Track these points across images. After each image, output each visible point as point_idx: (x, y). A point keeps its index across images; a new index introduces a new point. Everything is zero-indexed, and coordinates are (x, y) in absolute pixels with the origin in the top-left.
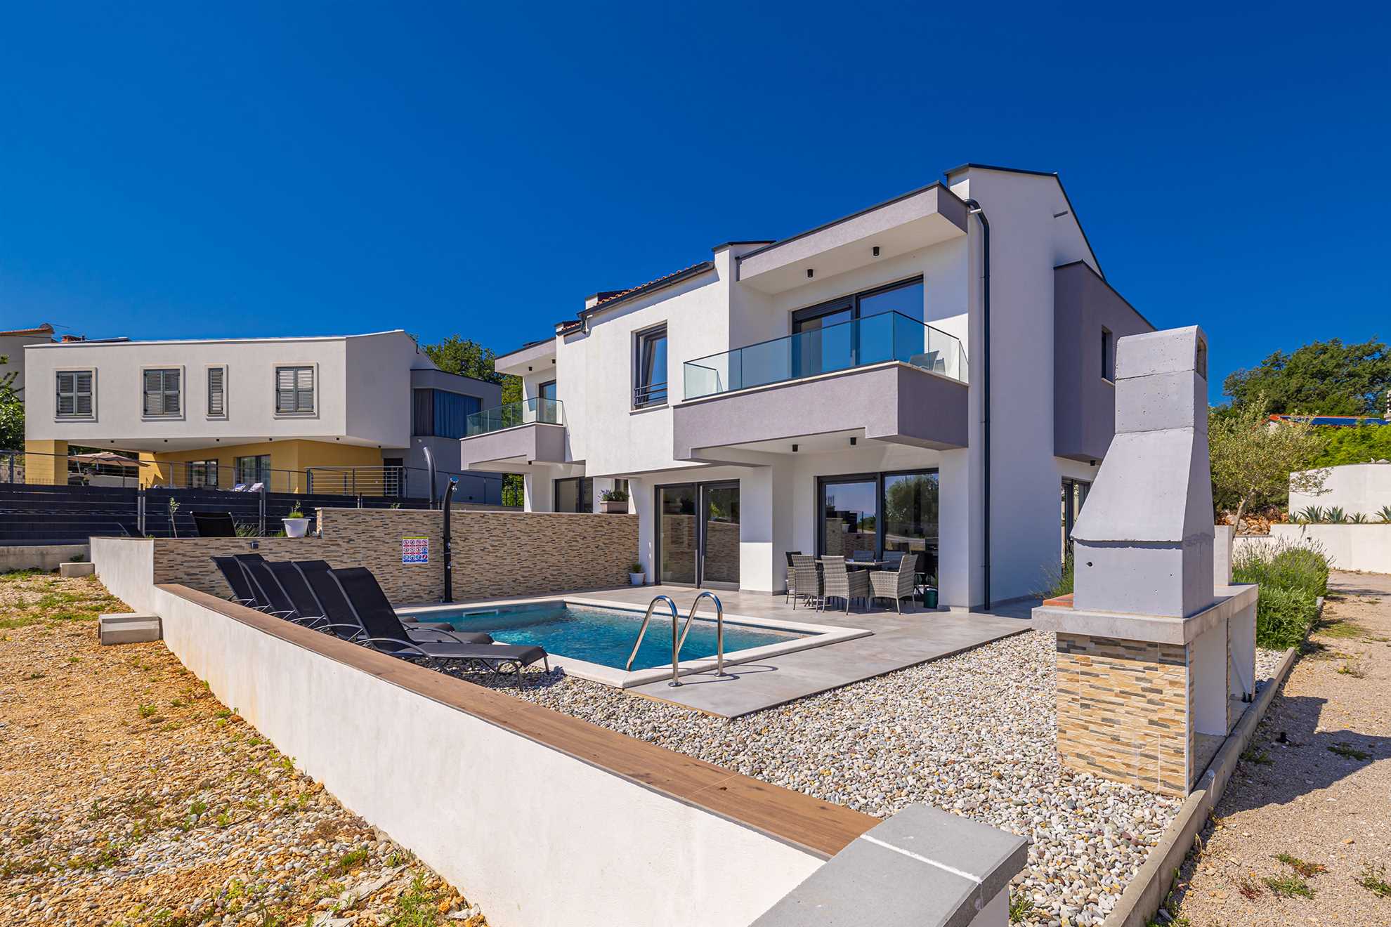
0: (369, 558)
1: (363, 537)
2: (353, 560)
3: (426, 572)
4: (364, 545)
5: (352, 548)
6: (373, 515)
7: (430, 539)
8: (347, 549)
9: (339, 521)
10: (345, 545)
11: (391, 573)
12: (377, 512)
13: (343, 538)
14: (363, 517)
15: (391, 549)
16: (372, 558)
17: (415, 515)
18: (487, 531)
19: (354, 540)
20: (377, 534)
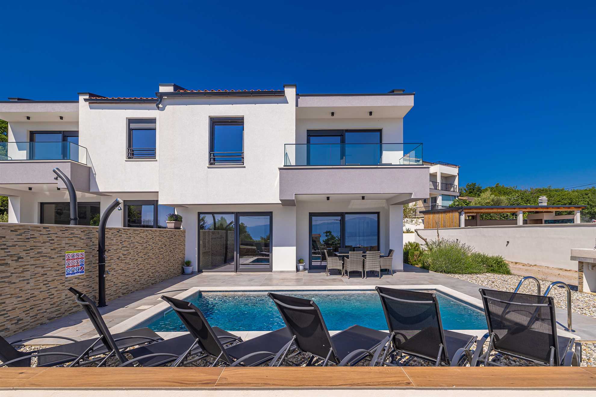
0: (37, 276)
1: (32, 254)
2: (22, 279)
3: (83, 282)
4: (32, 262)
5: (21, 266)
6: (40, 231)
7: (85, 252)
8: (15, 269)
9: (7, 237)
10: (14, 264)
11: (56, 288)
12: (44, 228)
13: (11, 256)
14: (32, 233)
15: (56, 264)
16: (40, 275)
17: (75, 231)
18: (121, 243)
19: (22, 258)
20: (44, 250)
